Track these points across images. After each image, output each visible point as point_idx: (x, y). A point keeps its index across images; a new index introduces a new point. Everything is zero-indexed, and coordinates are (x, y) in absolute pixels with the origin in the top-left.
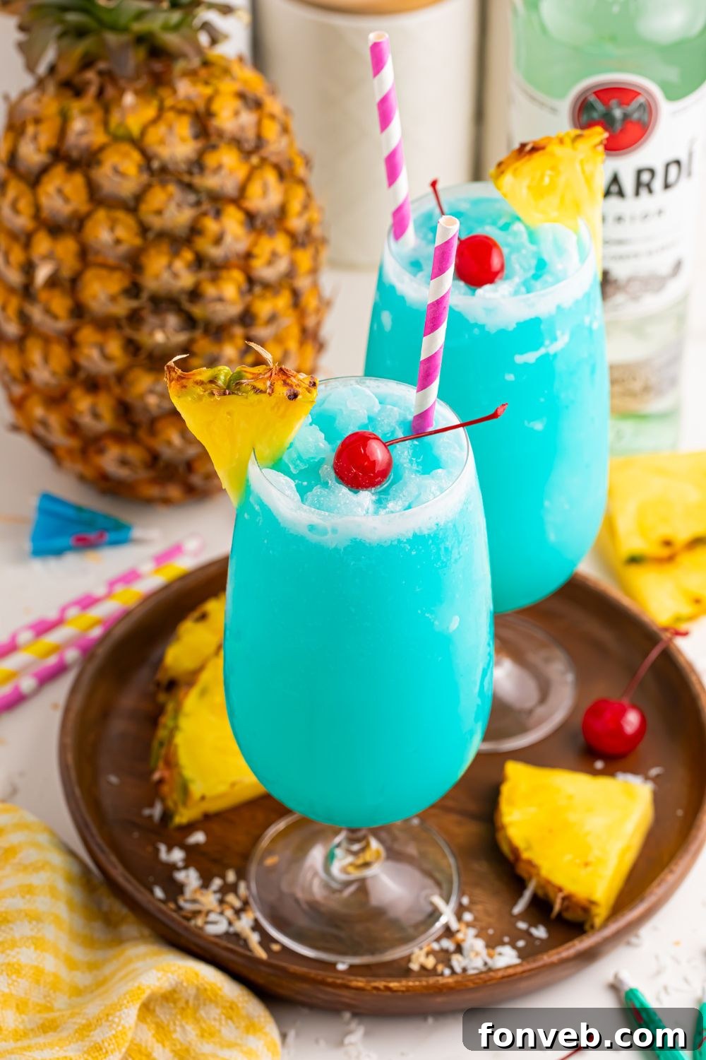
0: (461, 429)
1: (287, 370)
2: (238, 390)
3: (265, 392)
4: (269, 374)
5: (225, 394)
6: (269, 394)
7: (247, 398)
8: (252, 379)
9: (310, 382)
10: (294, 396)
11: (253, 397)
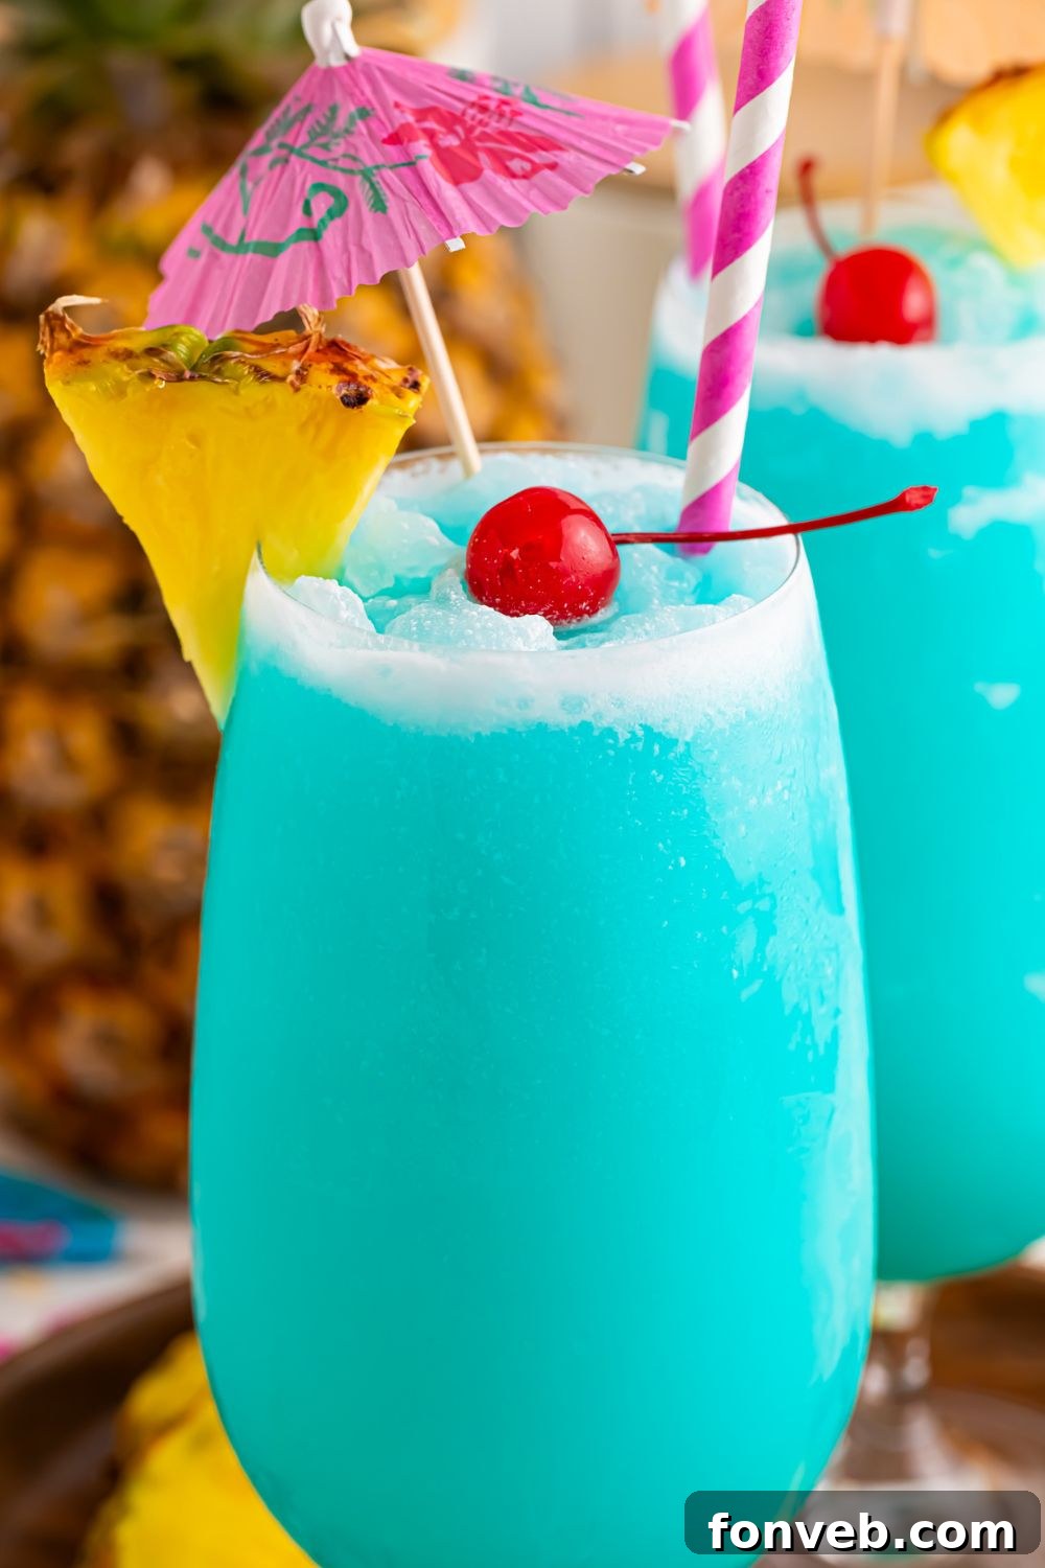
0: (789, 538)
1: (348, 345)
2: (218, 372)
3: (282, 379)
4: (300, 346)
5: (180, 378)
6: (292, 384)
7: (236, 392)
8: (256, 353)
9: (406, 380)
10: (360, 400)
11: (253, 391)
